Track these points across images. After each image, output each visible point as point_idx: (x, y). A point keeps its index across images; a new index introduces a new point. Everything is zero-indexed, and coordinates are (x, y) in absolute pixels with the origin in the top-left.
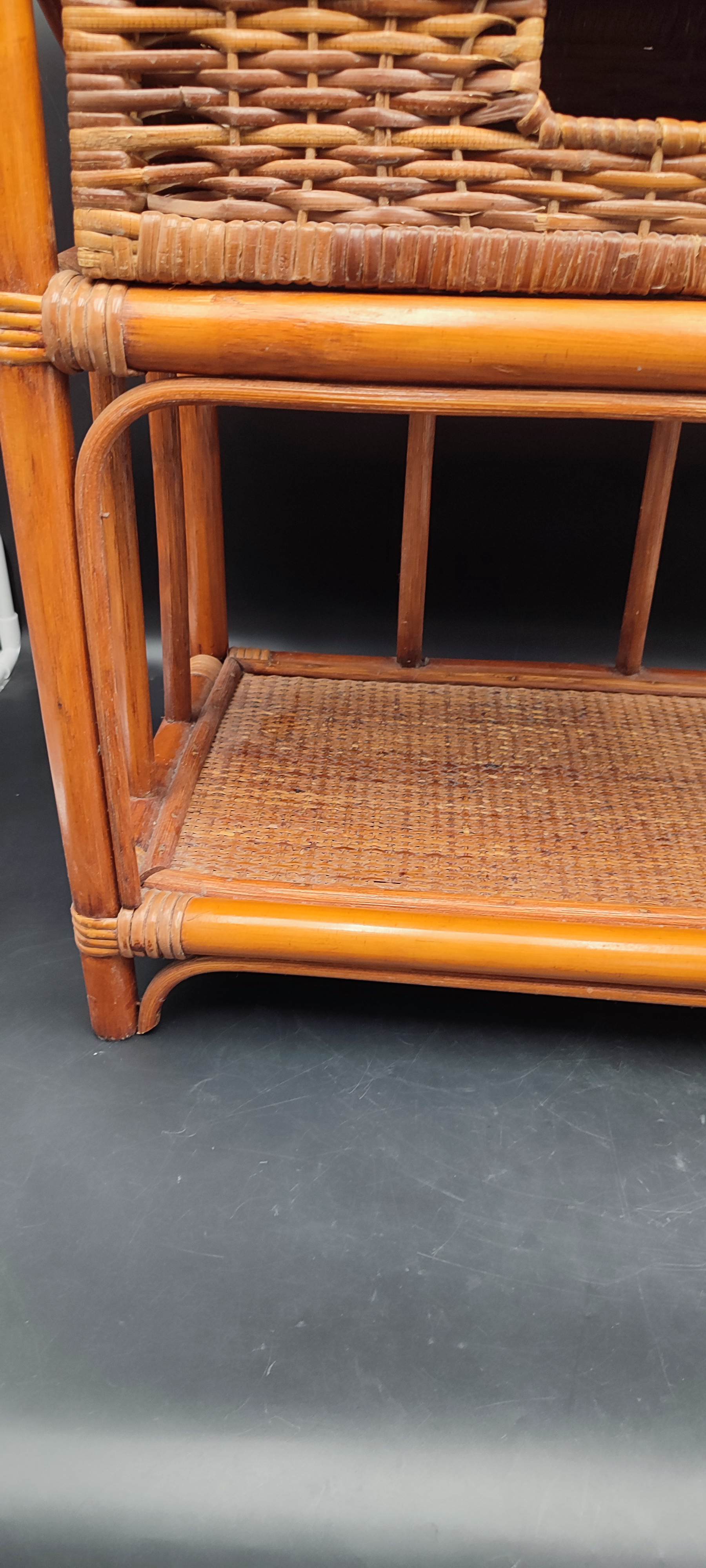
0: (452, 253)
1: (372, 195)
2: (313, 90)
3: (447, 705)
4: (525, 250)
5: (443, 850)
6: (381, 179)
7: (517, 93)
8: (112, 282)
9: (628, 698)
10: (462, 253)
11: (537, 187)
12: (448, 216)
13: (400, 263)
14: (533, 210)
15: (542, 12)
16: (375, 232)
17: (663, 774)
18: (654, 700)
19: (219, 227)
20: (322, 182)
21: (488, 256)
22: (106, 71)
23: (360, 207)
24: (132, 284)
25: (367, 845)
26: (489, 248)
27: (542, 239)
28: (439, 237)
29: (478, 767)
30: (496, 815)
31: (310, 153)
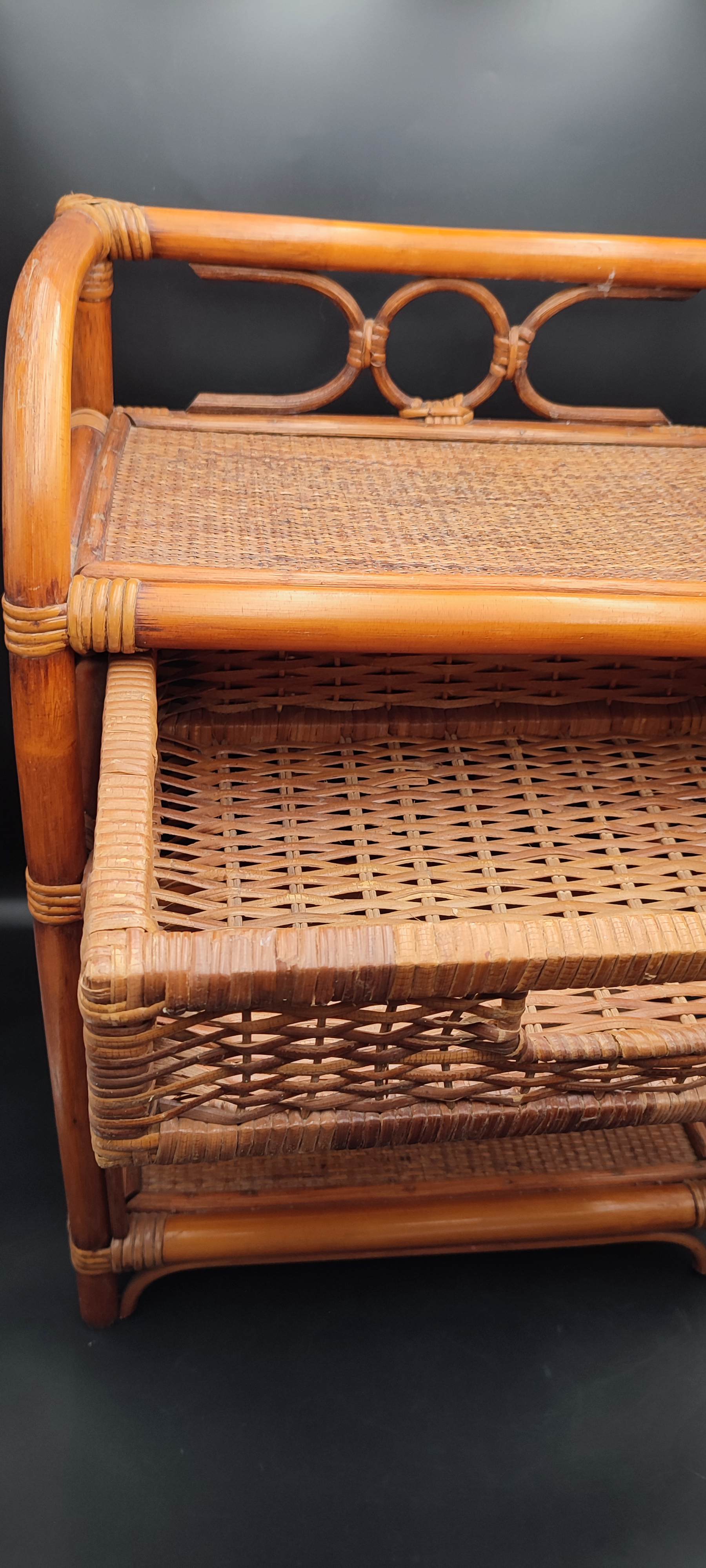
10: (450, 1128)
26: (473, 1122)
28: (430, 1119)
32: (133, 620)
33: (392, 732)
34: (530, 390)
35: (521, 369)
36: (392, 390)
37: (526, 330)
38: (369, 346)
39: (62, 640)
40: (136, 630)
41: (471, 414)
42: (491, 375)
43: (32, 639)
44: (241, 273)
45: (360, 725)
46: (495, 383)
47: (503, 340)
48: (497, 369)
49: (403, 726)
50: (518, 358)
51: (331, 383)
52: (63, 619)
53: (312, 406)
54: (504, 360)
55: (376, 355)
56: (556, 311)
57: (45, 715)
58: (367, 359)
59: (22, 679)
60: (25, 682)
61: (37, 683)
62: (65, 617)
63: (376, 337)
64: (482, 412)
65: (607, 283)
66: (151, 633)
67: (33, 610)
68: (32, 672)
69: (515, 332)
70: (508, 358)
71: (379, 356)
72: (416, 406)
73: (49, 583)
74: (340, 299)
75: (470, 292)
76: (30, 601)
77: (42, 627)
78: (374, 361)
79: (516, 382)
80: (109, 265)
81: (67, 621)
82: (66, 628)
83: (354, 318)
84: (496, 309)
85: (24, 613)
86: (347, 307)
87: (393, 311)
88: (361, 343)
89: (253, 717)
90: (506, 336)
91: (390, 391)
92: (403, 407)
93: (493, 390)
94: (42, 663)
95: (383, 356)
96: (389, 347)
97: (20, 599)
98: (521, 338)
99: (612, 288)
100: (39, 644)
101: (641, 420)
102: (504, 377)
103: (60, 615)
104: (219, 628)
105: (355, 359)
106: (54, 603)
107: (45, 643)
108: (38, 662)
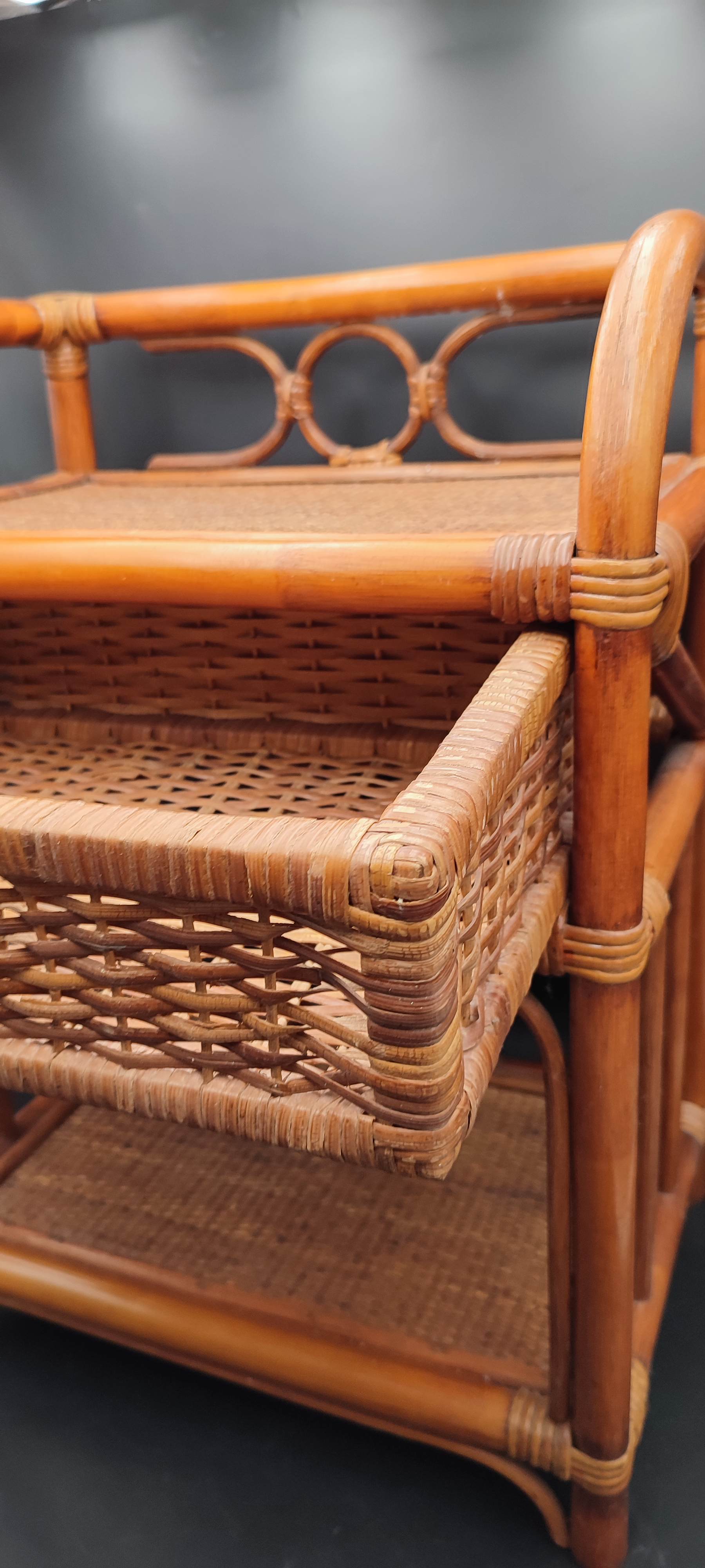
33: (153, 736)
34: (450, 430)
35: (435, 407)
36: (318, 439)
37: (436, 367)
41: (396, 459)
42: (409, 418)
45: (126, 727)
46: (415, 425)
47: (417, 380)
48: (414, 411)
49: (164, 731)
50: (430, 396)
54: (418, 399)
55: (298, 406)
56: (461, 343)
63: (297, 390)
69: (424, 370)
70: (422, 397)
71: (301, 407)
72: (343, 453)
74: (258, 357)
78: (297, 412)
79: (434, 419)
83: (276, 373)
86: (267, 364)
87: (309, 361)
88: (284, 397)
89: (41, 713)
90: (417, 375)
91: (314, 441)
92: (331, 455)
93: (414, 433)
95: (305, 407)
96: (311, 398)
98: (430, 376)
99: (516, 311)
102: (422, 417)
105: (280, 414)
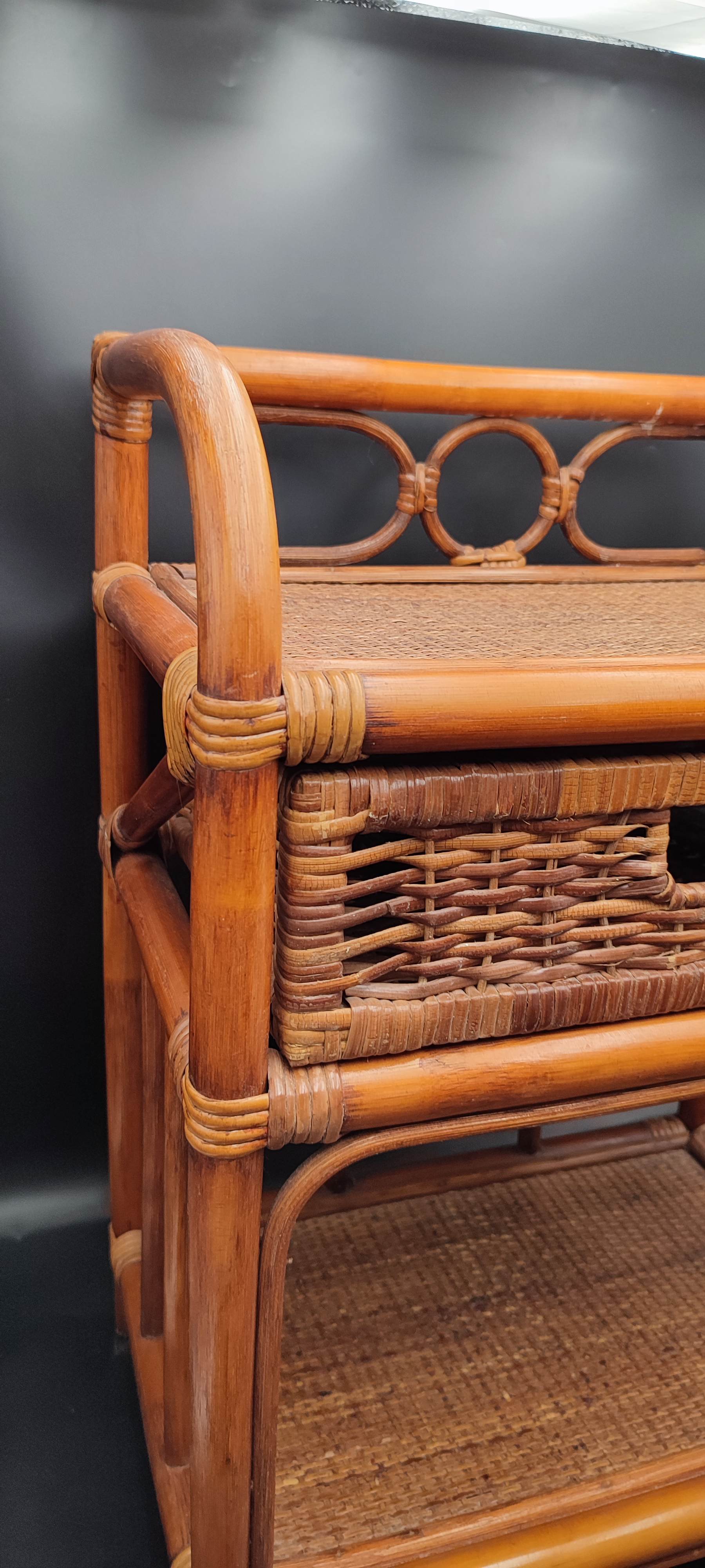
0: (609, 997)
1: (540, 960)
2: (494, 891)
3: (396, 1230)
4: (663, 987)
5: (500, 1430)
6: (548, 948)
7: (655, 877)
8: (323, 1065)
9: (544, 1180)
10: (617, 995)
11: (666, 937)
12: (601, 967)
13: (568, 1011)
14: (663, 954)
15: (669, 820)
16: (546, 989)
17: (622, 1267)
18: (565, 1176)
19: (417, 1006)
20: (499, 957)
21: (636, 995)
22: (333, 902)
23: (531, 969)
24: (341, 1063)
25: (431, 1448)
26: (636, 990)
27: (674, 974)
28: (598, 986)
29: (466, 1305)
30: (517, 1365)
31: (491, 936)
32: (364, 714)
34: (580, 533)
35: (572, 510)
36: (444, 538)
37: (577, 469)
38: (423, 489)
39: (279, 744)
40: (367, 727)
41: (523, 560)
42: (541, 517)
43: (245, 743)
44: (290, 414)
46: (547, 526)
47: (556, 481)
48: (549, 512)
50: (570, 499)
51: (381, 531)
52: (282, 715)
53: (362, 555)
54: (555, 501)
55: (429, 499)
56: (604, 450)
57: (249, 850)
58: (421, 503)
59: (223, 802)
60: (228, 806)
61: (244, 806)
62: (284, 712)
63: (429, 480)
64: (534, 557)
65: (653, 421)
66: (384, 729)
67: (248, 704)
68: (239, 788)
69: (565, 473)
70: (560, 498)
71: (432, 500)
72: (469, 553)
73: (266, 670)
74: (392, 441)
75: (521, 432)
76: (244, 693)
77: (258, 725)
78: (426, 506)
79: (567, 524)
80: (150, 405)
81: (287, 717)
82: (286, 728)
83: (406, 461)
84: (546, 450)
85: (237, 708)
86: (399, 450)
87: (445, 453)
88: (413, 487)
90: (557, 476)
91: (442, 537)
92: (456, 554)
93: (545, 534)
94: (252, 777)
95: (435, 500)
96: (441, 491)
97: (230, 690)
98: (572, 478)
99: (655, 426)
100: (252, 749)
101: (687, 559)
102: (556, 519)
103: (278, 710)
104: (464, 718)
105: (408, 504)
106: (271, 695)
107: (258, 749)
108: (247, 776)
